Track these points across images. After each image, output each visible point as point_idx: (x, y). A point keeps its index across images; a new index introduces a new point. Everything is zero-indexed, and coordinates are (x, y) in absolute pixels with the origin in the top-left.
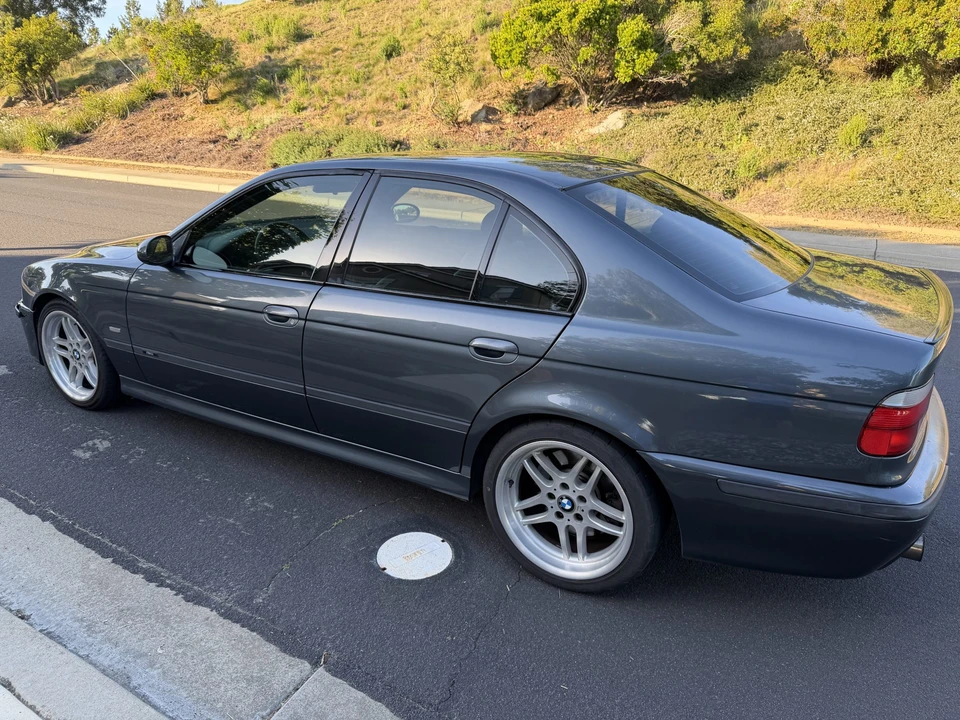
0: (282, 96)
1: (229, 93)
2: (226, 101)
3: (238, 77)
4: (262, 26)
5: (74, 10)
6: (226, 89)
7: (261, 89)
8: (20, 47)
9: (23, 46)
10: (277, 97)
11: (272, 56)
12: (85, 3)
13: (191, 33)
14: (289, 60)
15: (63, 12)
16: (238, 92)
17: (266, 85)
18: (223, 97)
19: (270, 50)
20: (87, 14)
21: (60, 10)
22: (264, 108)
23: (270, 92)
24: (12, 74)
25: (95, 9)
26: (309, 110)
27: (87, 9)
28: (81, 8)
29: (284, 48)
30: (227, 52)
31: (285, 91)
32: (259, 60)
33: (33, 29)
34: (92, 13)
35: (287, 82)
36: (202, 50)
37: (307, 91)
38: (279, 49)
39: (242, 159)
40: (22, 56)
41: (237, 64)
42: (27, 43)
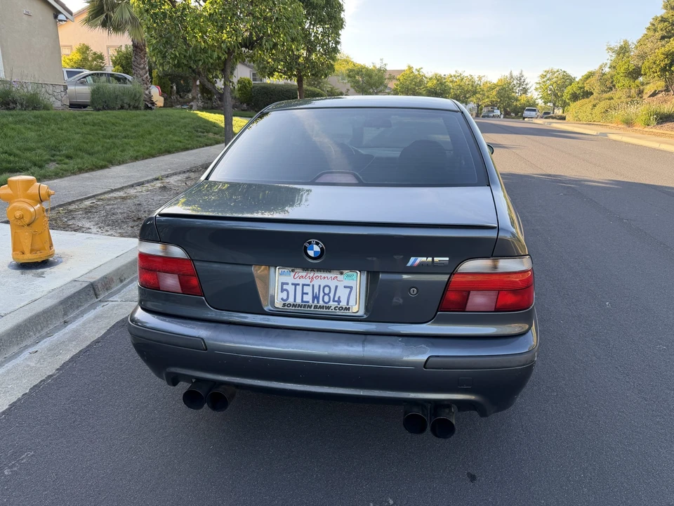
8: (668, 55)
9: (671, 54)
40: (667, 61)
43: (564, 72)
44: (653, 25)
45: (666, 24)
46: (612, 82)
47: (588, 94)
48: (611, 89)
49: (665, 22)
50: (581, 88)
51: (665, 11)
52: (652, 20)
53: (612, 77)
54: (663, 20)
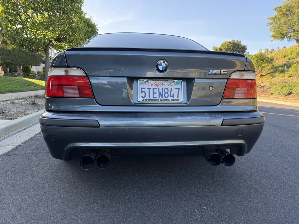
0: (286, 72)
1: (269, 73)
2: (267, 76)
3: (274, 68)
4: (290, 52)
6: (268, 72)
7: (279, 71)
10: (284, 73)
11: (289, 61)
13: (259, 56)
14: (295, 62)
16: (272, 73)
17: (281, 70)
18: (267, 74)
19: (289, 59)
22: (279, 77)
23: (282, 72)
26: (294, 76)
29: (295, 58)
30: (271, 61)
31: (288, 71)
32: (284, 63)
35: (290, 68)
36: (262, 61)
37: (296, 70)
38: (292, 59)
39: (262, 91)
41: (274, 64)
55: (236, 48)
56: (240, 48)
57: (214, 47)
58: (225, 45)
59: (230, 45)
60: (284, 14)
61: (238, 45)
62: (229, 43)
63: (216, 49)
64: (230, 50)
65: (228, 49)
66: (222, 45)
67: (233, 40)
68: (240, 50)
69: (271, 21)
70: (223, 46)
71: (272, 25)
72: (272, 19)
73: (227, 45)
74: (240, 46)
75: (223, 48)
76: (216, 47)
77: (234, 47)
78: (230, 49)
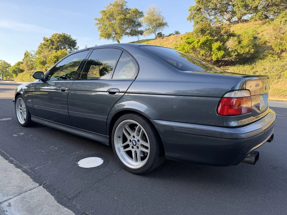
5: (71, 49)
8: (55, 57)
9: (56, 57)
12: (74, 47)
15: (69, 50)
20: (74, 50)
21: (68, 49)
24: (53, 64)
25: (76, 48)
27: (74, 49)
28: (73, 49)
33: (59, 53)
34: (75, 50)
40: (56, 59)
42: (57, 56)
43: (4, 61)
44: (41, 46)
45: (46, 46)
46: (32, 66)
47: (22, 71)
48: (32, 69)
49: (45, 45)
50: (17, 68)
51: (44, 41)
52: (40, 44)
53: (31, 64)
54: (44, 45)
55: (67, 41)
56: (71, 42)
57: (44, 38)
58: (56, 37)
59: (61, 38)
60: (108, 18)
61: (68, 38)
62: (60, 36)
63: (47, 39)
64: (62, 43)
65: (59, 41)
66: (53, 36)
67: (63, 33)
68: (71, 44)
69: (98, 22)
70: (54, 38)
71: (99, 26)
72: (99, 20)
73: (59, 38)
74: (70, 39)
75: (54, 40)
76: (47, 38)
77: (65, 40)
78: (61, 41)
